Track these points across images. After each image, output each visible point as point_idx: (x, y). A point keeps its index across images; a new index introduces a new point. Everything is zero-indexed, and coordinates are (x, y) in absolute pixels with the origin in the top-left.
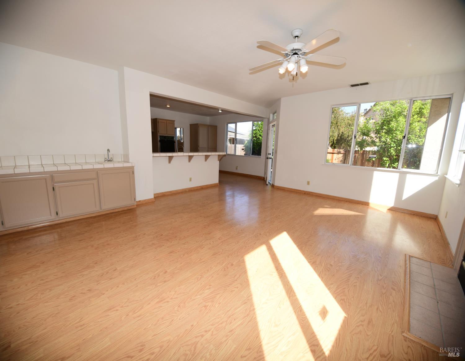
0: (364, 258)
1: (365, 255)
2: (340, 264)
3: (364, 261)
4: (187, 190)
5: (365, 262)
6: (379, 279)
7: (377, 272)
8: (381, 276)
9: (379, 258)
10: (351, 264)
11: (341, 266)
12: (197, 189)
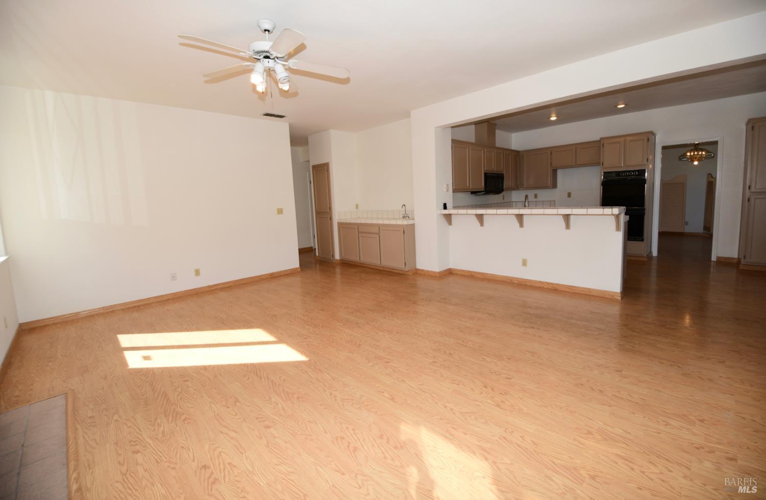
0: (159, 425)
1: (163, 432)
2: (180, 390)
3: (156, 419)
4: (516, 282)
5: (153, 420)
6: (116, 414)
7: (125, 421)
8: (116, 420)
9: (138, 447)
10: (169, 401)
11: (175, 389)
12: (540, 287)
